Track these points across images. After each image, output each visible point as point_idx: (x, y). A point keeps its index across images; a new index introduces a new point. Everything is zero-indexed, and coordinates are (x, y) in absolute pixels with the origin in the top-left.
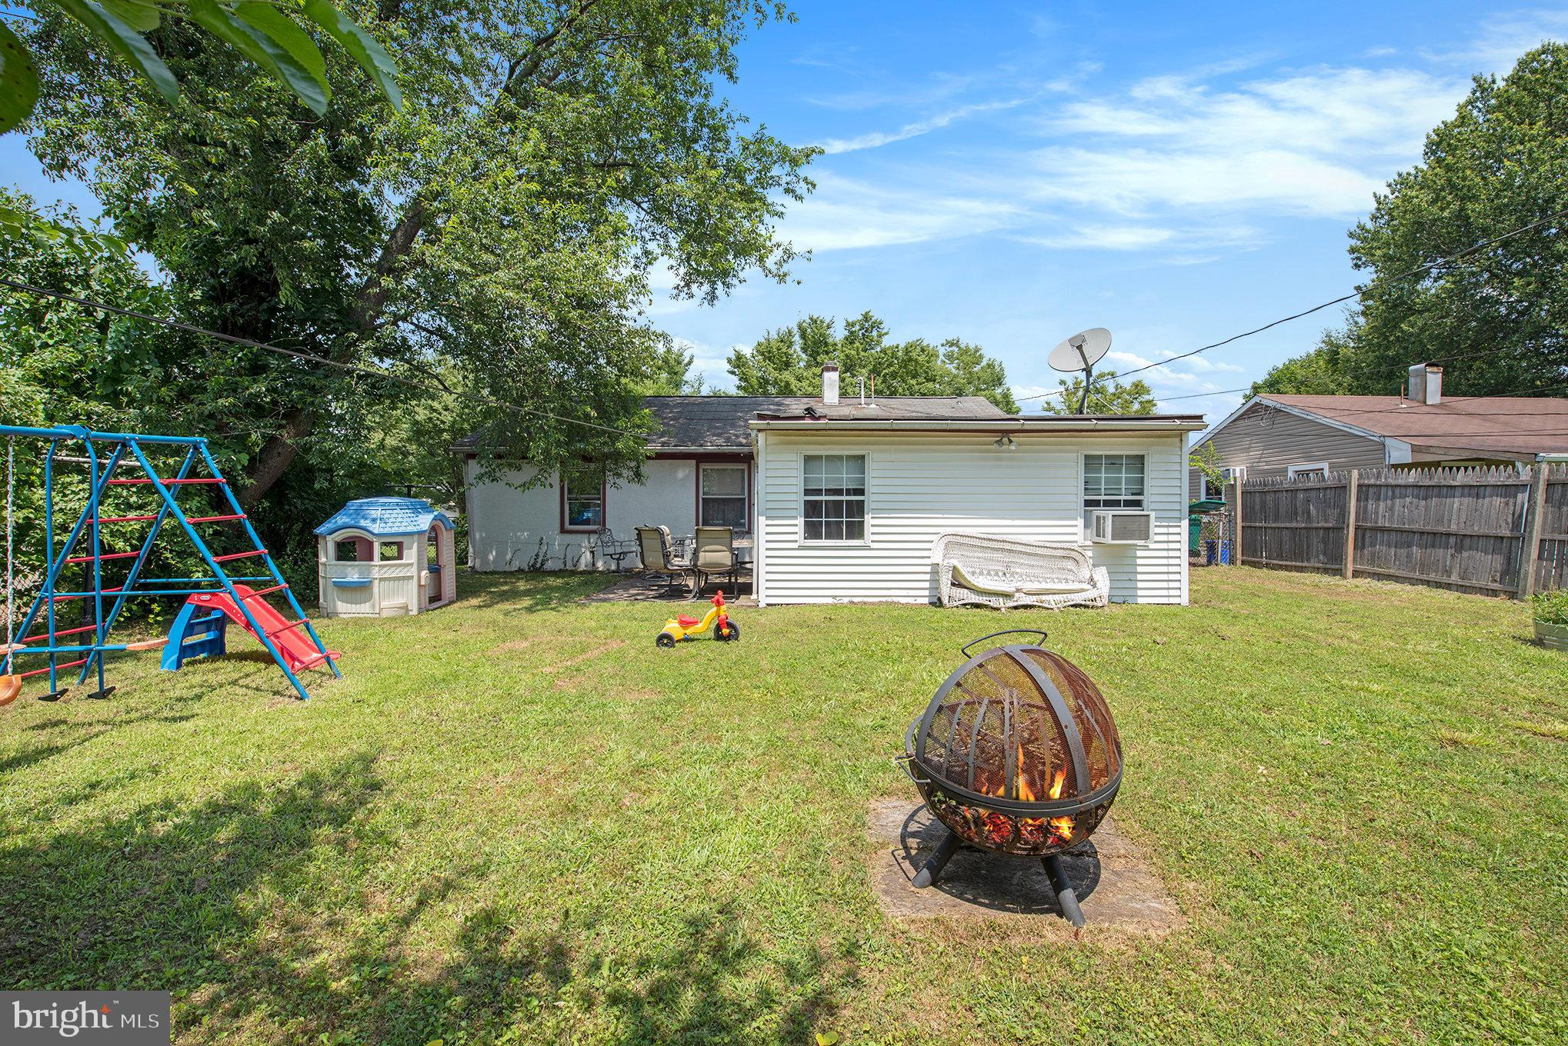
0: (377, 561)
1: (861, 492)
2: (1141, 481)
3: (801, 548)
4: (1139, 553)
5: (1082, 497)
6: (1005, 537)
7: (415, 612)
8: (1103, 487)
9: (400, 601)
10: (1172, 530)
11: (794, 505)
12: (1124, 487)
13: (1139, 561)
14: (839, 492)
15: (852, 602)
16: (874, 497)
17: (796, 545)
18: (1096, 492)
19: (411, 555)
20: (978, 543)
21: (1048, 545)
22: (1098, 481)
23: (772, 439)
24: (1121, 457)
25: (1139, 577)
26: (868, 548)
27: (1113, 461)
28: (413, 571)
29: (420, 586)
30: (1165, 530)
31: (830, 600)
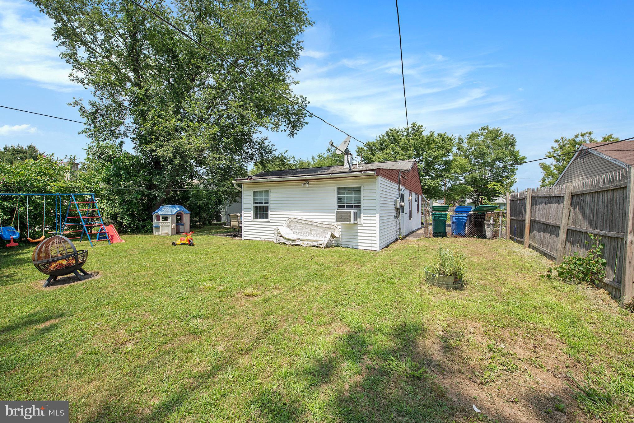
0: (161, 221)
1: (267, 203)
2: (360, 198)
3: (252, 221)
4: (359, 228)
5: (337, 205)
6: (310, 220)
7: (170, 235)
8: (345, 200)
9: (166, 232)
10: (372, 218)
11: (250, 207)
12: (353, 200)
13: (359, 231)
14: (262, 203)
15: (264, 240)
16: (271, 205)
17: (251, 220)
18: (343, 202)
19: (169, 220)
20: (300, 221)
21: (324, 223)
22: (343, 198)
23: (245, 186)
24: (351, 188)
25: (359, 238)
26: (269, 222)
27: (349, 190)
28: (170, 224)
29: (172, 229)
30: (369, 218)
31: (259, 239)
